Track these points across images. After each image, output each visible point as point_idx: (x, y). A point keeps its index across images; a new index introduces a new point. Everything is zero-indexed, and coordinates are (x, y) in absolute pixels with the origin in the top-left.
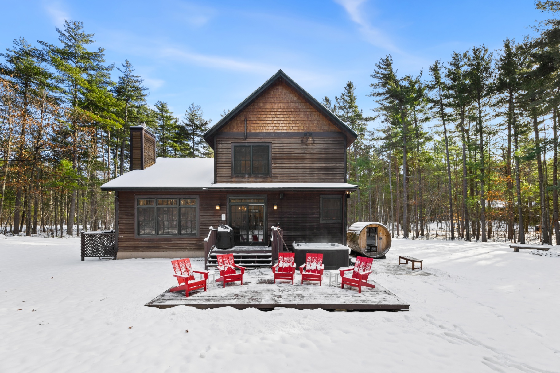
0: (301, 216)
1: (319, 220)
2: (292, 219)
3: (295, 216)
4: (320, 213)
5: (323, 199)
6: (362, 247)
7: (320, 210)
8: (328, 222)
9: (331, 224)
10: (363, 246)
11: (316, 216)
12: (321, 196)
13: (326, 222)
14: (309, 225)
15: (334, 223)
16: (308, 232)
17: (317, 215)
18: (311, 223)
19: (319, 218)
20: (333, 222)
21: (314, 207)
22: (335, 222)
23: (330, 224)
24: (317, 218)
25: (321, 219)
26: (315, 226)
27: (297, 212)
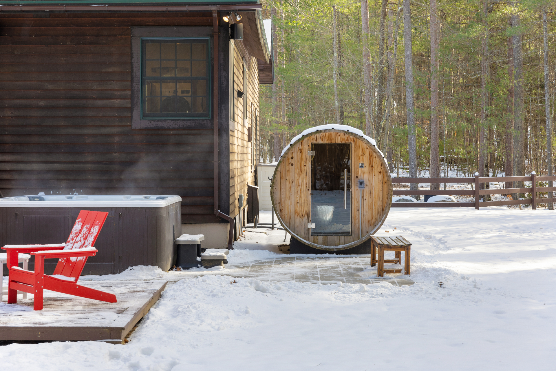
0: (62, 102)
1: (131, 117)
2: (34, 113)
3: (42, 103)
4: (132, 91)
5: (143, 42)
6: (296, 213)
7: (132, 81)
8: (161, 124)
9: (174, 129)
10: (299, 209)
11: (117, 102)
12: (137, 31)
13: (153, 124)
14: (95, 136)
15: (184, 128)
16: (89, 159)
17: (124, 98)
18: (102, 126)
19: (131, 110)
20: (180, 124)
21: (111, 70)
22: (189, 124)
23: (170, 129)
24: (125, 109)
25: (137, 113)
26: (116, 139)
27: (50, 86)
